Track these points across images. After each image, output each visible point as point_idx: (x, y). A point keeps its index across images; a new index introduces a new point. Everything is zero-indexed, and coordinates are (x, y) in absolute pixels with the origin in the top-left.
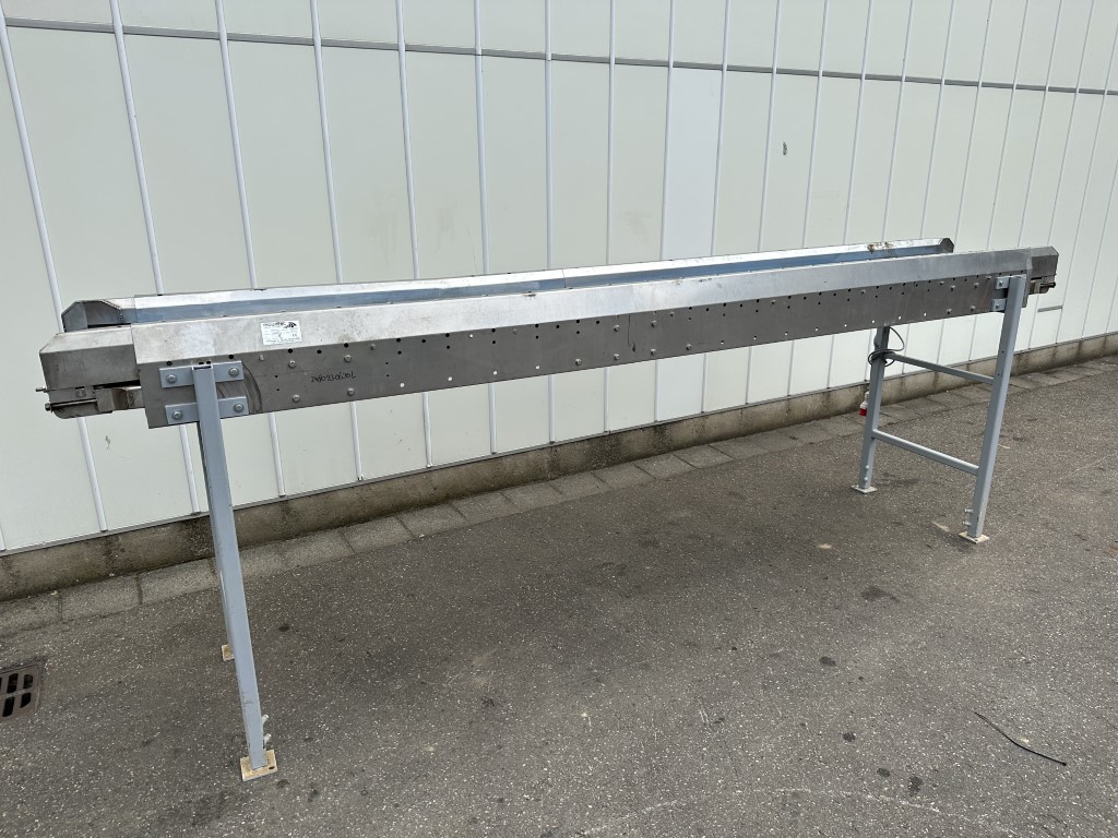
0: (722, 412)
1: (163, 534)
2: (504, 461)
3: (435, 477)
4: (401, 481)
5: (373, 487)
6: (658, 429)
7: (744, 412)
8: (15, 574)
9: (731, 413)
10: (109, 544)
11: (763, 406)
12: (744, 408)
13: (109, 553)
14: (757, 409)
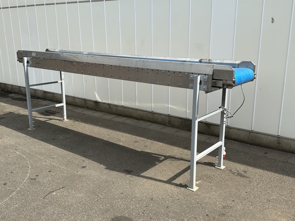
0: (239, 129)
1: (92, 103)
2: (155, 115)
3: (138, 112)
4: (131, 110)
5: (126, 109)
6: (208, 125)
7: (251, 134)
8: (75, 101)
9: (243, 131)
10: (85, 101)
11: (262, 135)
12: (251, 132)
13: (85, 103)
14: (259, 135)
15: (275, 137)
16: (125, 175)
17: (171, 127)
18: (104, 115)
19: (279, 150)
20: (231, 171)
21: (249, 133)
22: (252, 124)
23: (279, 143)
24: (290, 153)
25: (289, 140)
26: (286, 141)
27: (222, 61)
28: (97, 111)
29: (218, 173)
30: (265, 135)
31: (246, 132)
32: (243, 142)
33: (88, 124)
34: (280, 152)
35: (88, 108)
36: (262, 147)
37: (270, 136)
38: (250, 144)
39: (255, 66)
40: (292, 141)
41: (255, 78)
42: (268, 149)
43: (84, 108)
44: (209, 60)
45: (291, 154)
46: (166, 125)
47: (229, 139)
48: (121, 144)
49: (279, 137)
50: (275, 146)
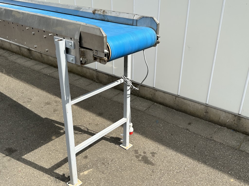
1: (26, 50)
7: (177, 99)
8: (11, 47)
9: (169, 95)
10: (20, 48)
11: (189, 101)
12: (177, 96)
13: (20, 50)
14: (185, 101)
15: (202, 105)
16: (4, 157)
17: (99, 83)
18: (35, 65)
19: (206, 120)
20: (136, 151)
21: (175, 97)
22: (178, 88)
23: (206, 112)
24: (218, 124)
25: (219, 110)
26: (214, 110)
27: (118, 14)
28: (31, 59)
29: (119, 155)
30: (192, 102)
31: (173, 96)
32: (169, 107)
33: (10, 76)
34: (207, 122)
35: (23, 55)
36: (188, 114)
37: (198, 104)
38: (175, 109)
39: (159, 24)
40: (222, 112)
41: (158, 43)
42: (194, 118)
43: (20, 55)
44: (104, 11)
45: (220, 127)
46: (94, 81)
47: (155, 102)
48: (28, 106)
49: (207, 106)
50: (202, 116)
